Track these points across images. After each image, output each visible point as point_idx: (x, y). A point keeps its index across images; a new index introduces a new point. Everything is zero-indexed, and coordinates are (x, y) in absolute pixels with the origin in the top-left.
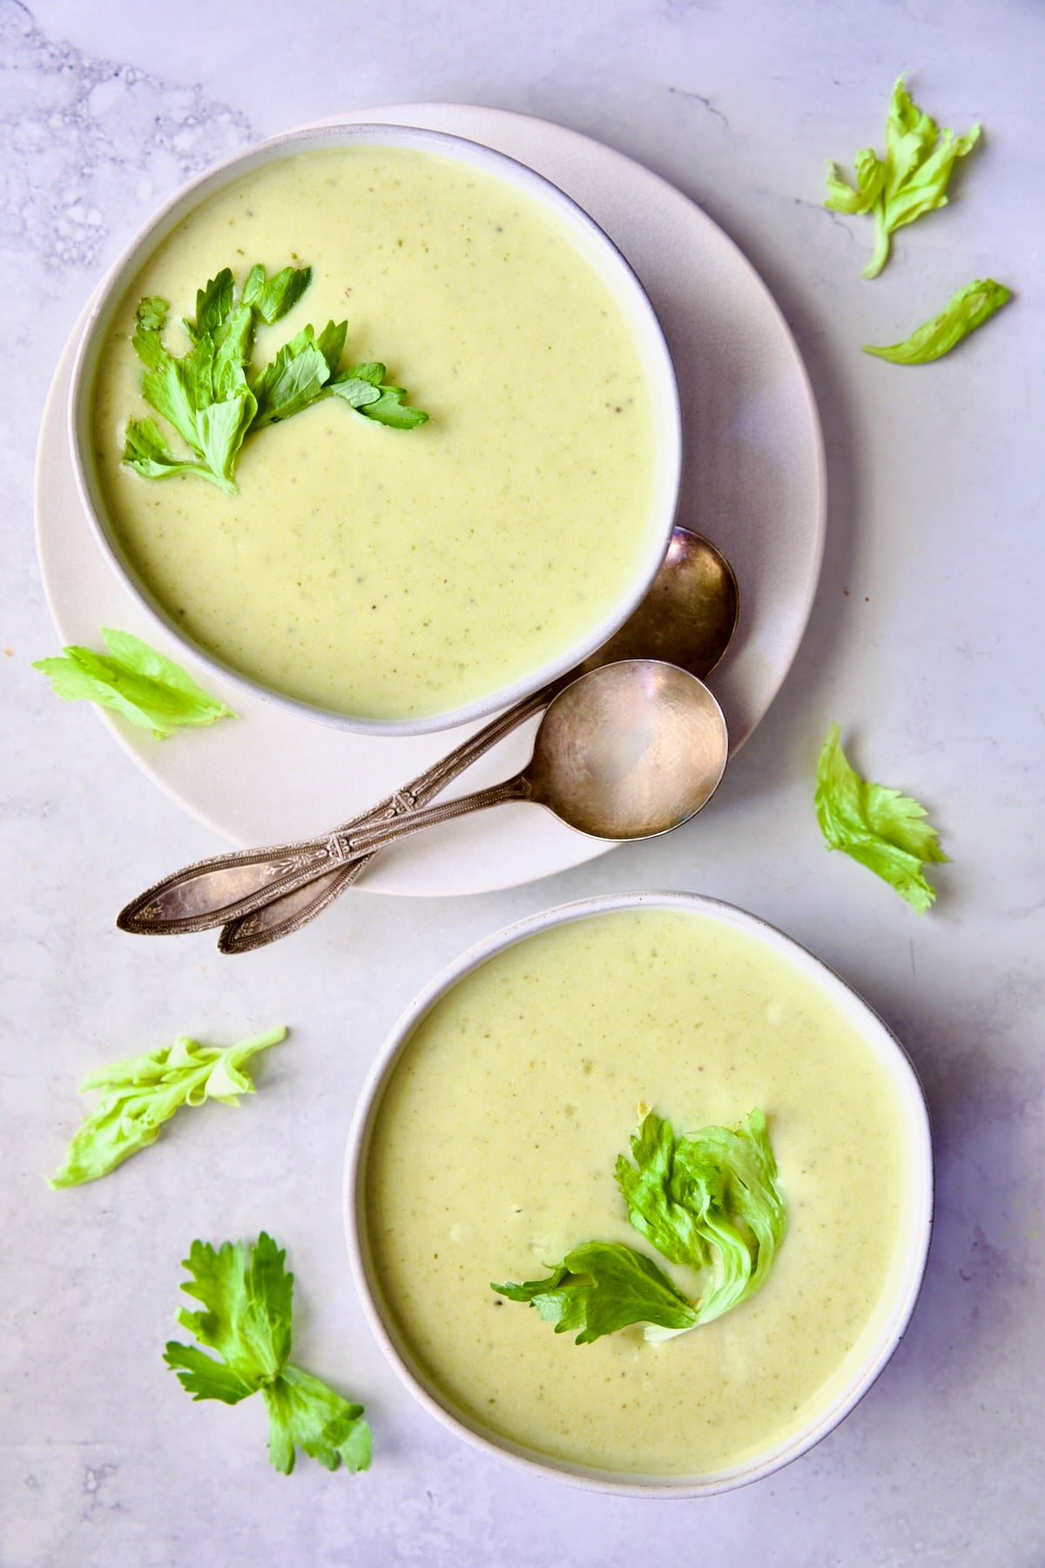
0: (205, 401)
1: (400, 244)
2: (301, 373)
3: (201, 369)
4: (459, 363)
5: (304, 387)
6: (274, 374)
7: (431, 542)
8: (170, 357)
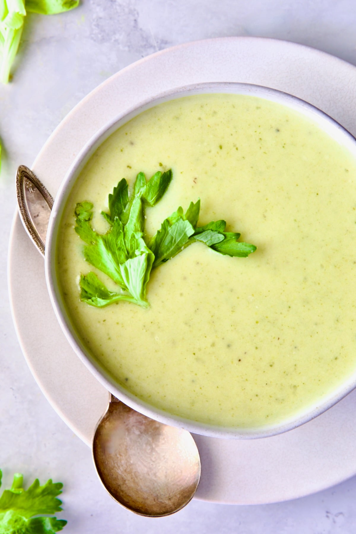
0: (123, 257)
1: (221, 147)
2: (176, 232)
3: (117, 239)
4: (266, 211)
5: (179, 240)
6: (161, 236)
7: (267, 317)
8: (97, 235)
